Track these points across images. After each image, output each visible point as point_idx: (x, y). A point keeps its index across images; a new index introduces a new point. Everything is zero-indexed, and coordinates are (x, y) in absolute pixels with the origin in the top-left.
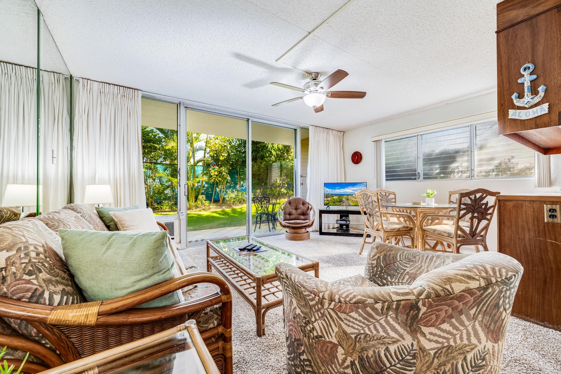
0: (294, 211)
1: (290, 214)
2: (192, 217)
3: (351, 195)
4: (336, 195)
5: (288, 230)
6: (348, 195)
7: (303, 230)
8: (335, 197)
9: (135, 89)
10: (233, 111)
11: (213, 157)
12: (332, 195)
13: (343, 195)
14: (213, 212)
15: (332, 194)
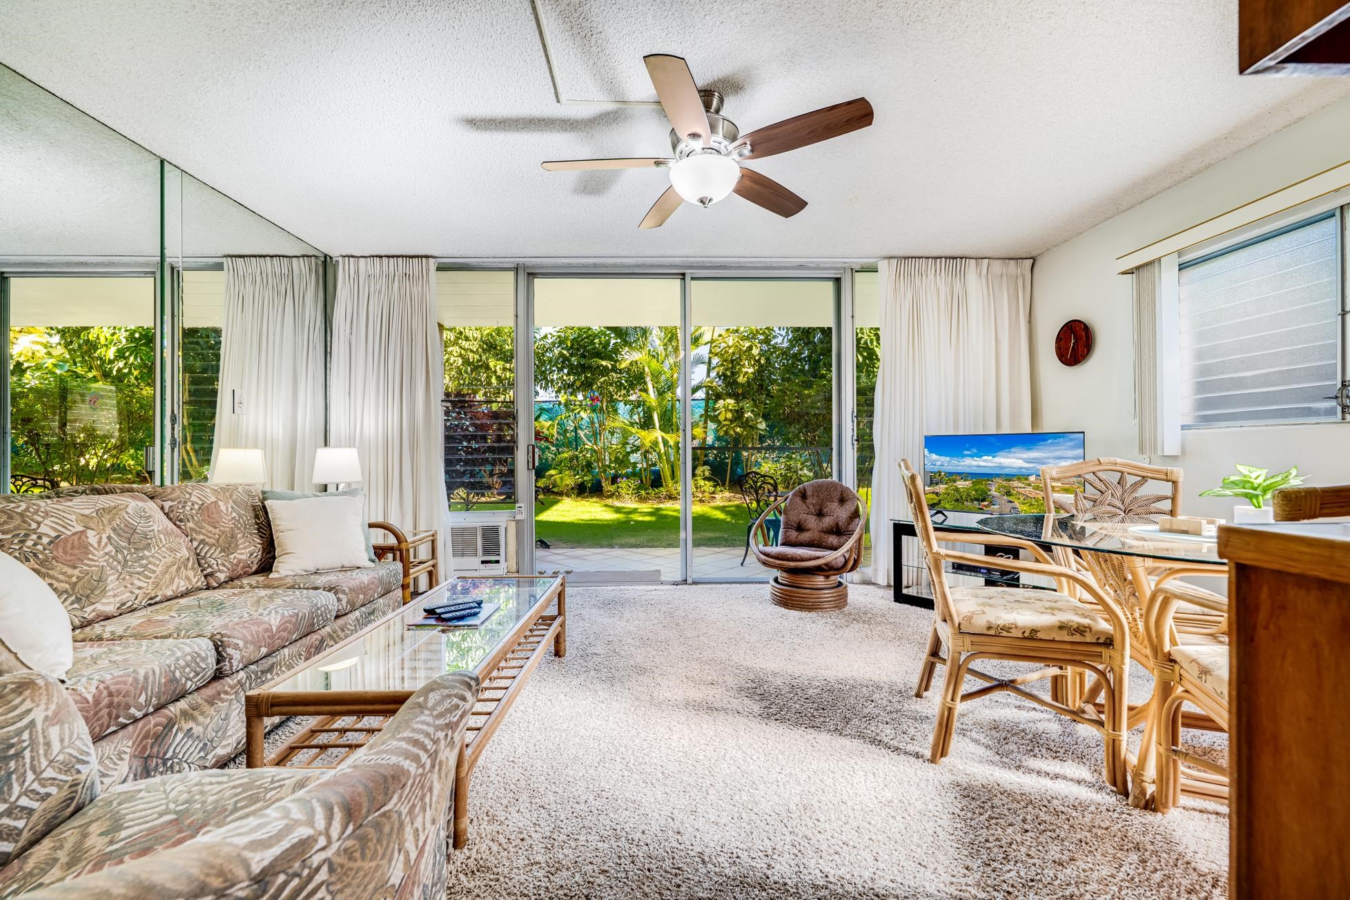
0: (812, 522)
1: (800, 528)
2: (666, 516)
3: (1022, 477)
4: (964, 476)
5: (778, 573)
6: (1009, 477)
7: (820, 580)
8: (961, 484)
9: (422, 257)
10: (641, 261)
11: (723, 376)
12: (952, 476)
13: (989, 477)
14: (716, 508)
15: (951, 474)
